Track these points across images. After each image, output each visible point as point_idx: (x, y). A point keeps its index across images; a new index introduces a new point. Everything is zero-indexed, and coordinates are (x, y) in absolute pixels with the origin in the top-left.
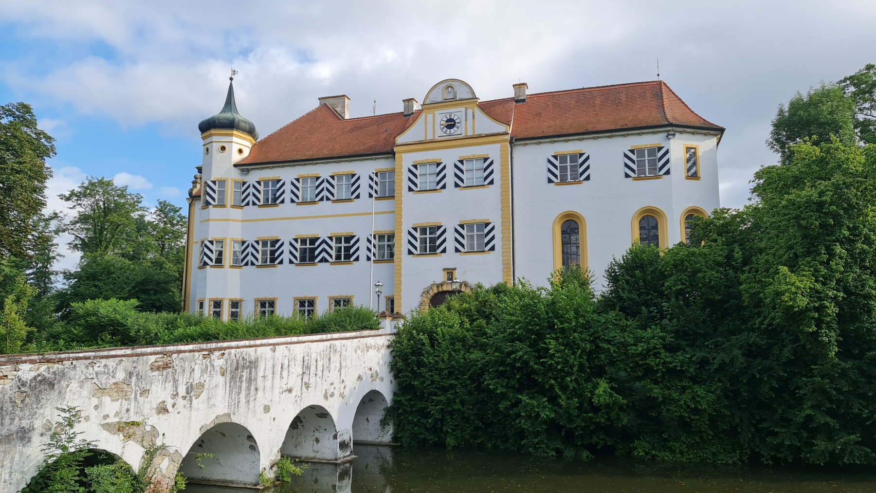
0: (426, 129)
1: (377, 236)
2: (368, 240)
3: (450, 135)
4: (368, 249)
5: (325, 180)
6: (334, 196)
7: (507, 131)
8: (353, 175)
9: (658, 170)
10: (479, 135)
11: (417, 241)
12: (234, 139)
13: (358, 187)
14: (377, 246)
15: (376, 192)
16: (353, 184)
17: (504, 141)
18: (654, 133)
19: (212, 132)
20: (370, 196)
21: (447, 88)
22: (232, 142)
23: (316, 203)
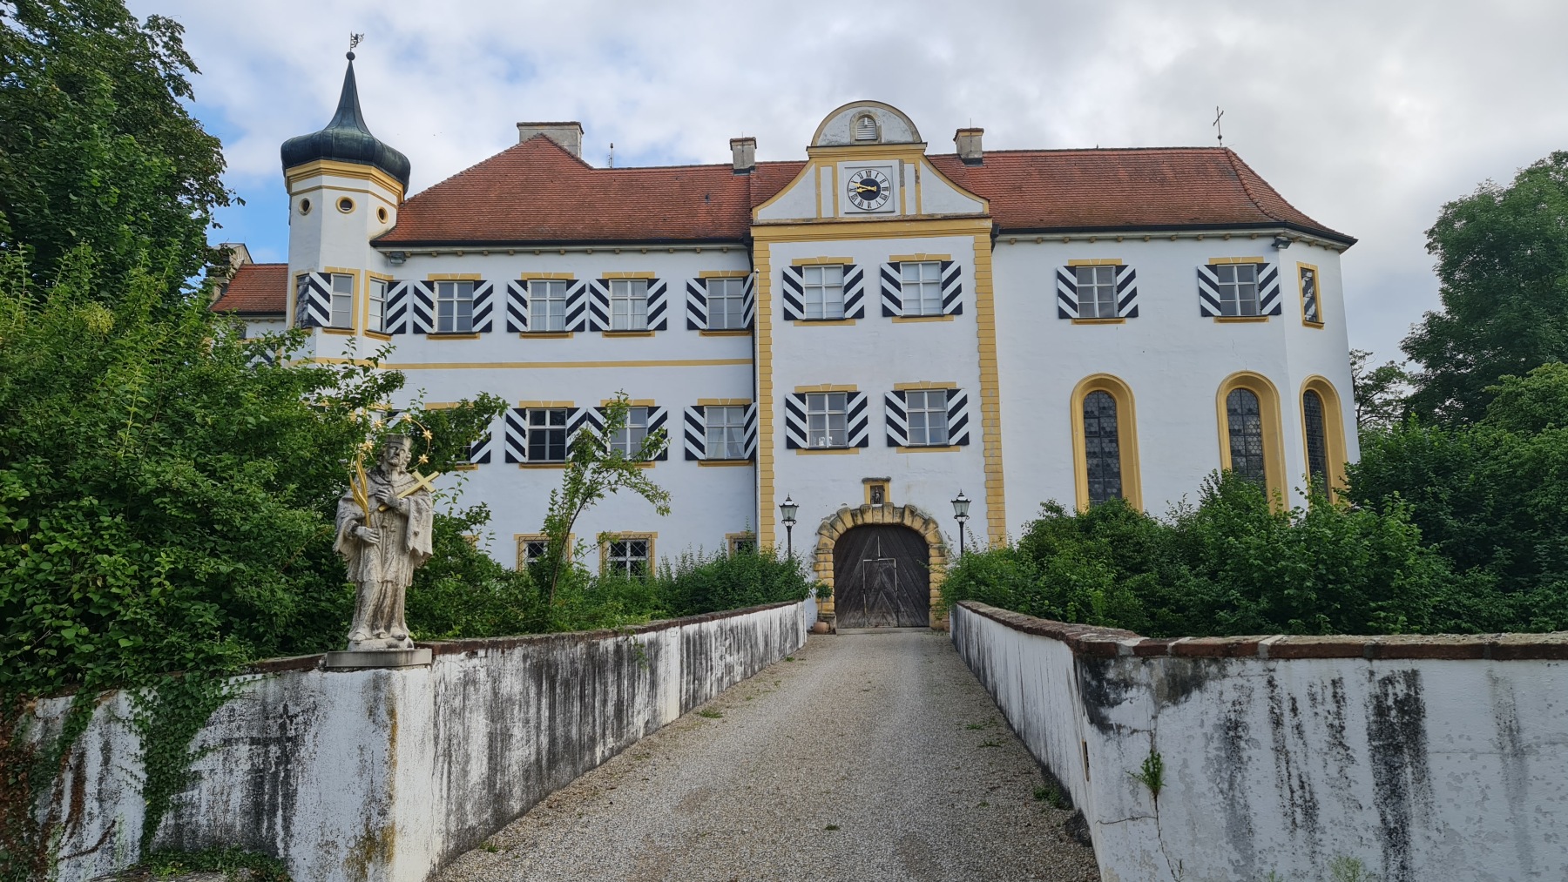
0: (818, 196)
1: (705, 410)
2: (688, 417)
3: (869, 212)
4: (688, 436)
5: (587, 288)
6: (608, 324)
7: (987, 211)
8: (652, 282)
9: (1258, 307)
10: (929, 215)
11: (805, 421)
12: (371, 185)
13: (663, 306)
14: (706, 430)
15: (703, 318)
16: (651, 301)
17: (981, 231)
18: (1251, 237)
19: (322, 166)
20: (691, 326)
21: (860, 118)
22: (367, 192)
23: (567, 336)
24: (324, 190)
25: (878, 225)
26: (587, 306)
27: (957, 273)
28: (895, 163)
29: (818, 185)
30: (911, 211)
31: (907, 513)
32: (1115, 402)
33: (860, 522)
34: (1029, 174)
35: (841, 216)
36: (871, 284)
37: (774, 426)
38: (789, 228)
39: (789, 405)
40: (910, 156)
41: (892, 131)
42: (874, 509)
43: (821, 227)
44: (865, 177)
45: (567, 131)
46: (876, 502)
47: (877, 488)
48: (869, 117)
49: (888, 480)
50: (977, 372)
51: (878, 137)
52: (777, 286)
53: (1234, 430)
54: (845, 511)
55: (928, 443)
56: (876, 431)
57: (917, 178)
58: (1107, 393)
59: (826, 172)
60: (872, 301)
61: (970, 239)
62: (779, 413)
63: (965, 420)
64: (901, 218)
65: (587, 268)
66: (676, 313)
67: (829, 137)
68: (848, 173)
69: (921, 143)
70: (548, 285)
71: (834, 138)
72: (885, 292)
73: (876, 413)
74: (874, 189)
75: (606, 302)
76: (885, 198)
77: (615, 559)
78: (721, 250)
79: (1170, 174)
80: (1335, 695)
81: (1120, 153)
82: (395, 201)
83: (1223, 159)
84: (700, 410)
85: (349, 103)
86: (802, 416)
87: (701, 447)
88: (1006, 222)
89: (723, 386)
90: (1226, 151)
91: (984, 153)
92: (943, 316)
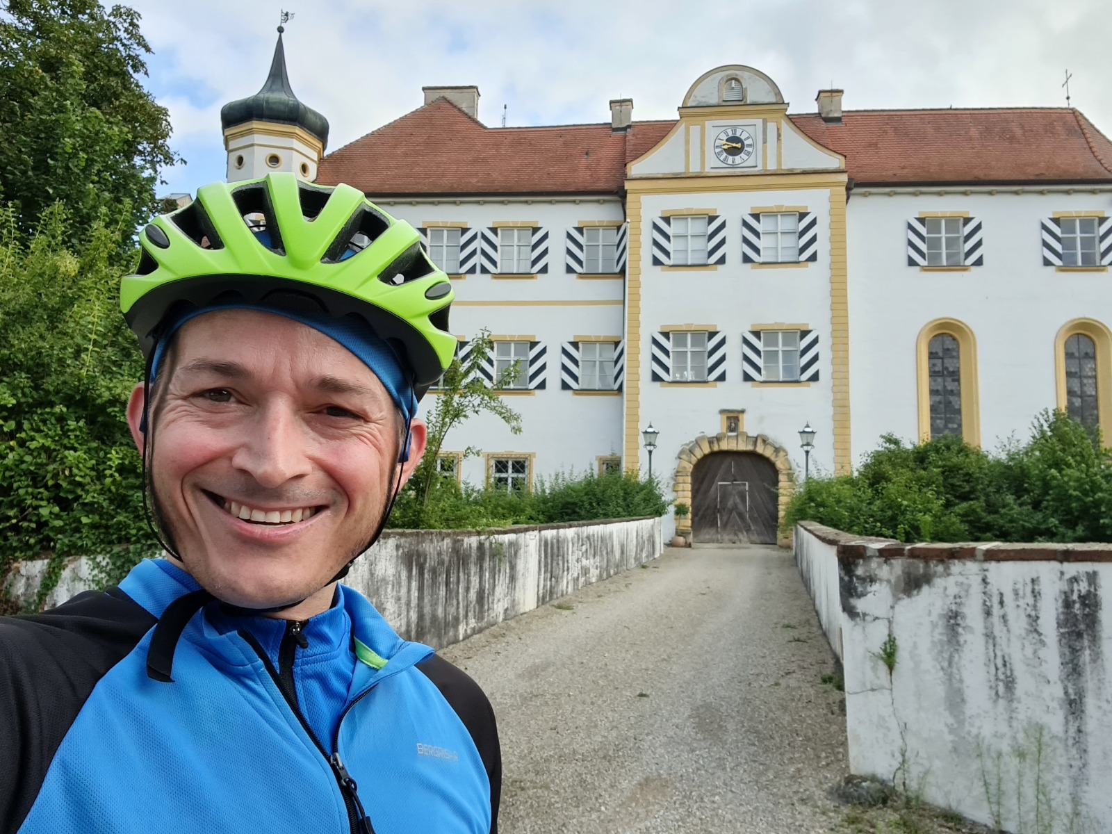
0: (687, 152)
1: (580, 345)
2: (565, 352)
3: (733, 166)
4: (565, 368)
5: (479, 236)
6: (496, 267)
7: (843, 167)
8: (535, 230)
9: (1098, 257)
10: (788, 170)
11: (669, 356)
12: (296, 144)
13: (545, 252)
14: (580, 363)
15: (580, 262)
16: (534, 247)
17: (837, 184)
18: (1093, 192)
19: (254, 126)
20: (570, 270)
21: (727, 81)
22: (292, 149)
23: (460, 278)
24: (256, 147)
25: (741, 179)
26: (479, 251)
27: (813, 223)
28: (759, 122)
29: (687, 142)
30: (772, 166)
31: (759, 441)
32: (958, 344)
33: (716, 448)
34: (885, 132)
35: (708, 170)
36: (733, 234)
37: (642, 361)
38: (660, 181)
39: (655, 342)
40: (773, 115)
41: (756, 93)
42: (729, 437)
43: (688, 181)
44: (731, 135)
45: (466, 94)
46: (731, 430)
47: (733, 419)
48: (736, 80)
49: (743, 412)
50: (828, 314)
51: (744, 97)
52: (647, 235)
53: (1071, 372)
54: (702, 438)
55: (781, 379)
56: (733, 366)
57: (779, 135)
58: (951, 336)
59: (695, 130)
60: (733, 249)
61: (826, 192)
62: (646, 349)
63: (815, 359)
64: (763, 172)
65: (479, 217)
66: (557, 258)
67: (699, 99)
68: (716, 131)
69: (783, 103)
70: (445, 232)
71: (704, 100)
72: (746, 240)
73: (733, 351)
74: (739, 145)
75: (494, 247)
76: (749, 154)
77: (498, 475)
78: (598, 201)
79: (1018, 132)
80: (1033, 591)
81: (972, 112)
82: (315, 156)
83: (1070, 118)
84: (575, 345)
85: (278, 72)
86: (666, 352)
87: (575, 378)
88: (861, 177)
89: (597, 324)
90: (1074, 112)
91: (843, 112)
92: (798, 262)
